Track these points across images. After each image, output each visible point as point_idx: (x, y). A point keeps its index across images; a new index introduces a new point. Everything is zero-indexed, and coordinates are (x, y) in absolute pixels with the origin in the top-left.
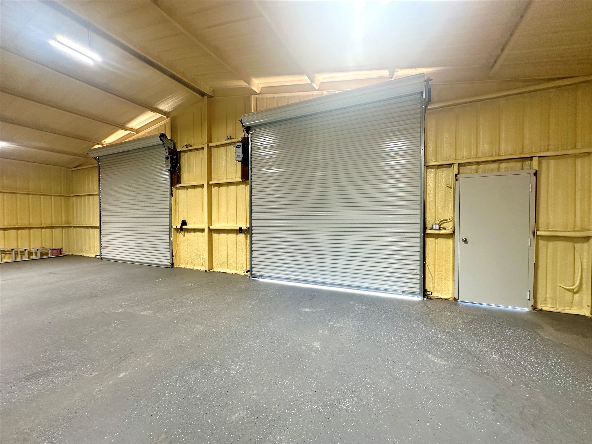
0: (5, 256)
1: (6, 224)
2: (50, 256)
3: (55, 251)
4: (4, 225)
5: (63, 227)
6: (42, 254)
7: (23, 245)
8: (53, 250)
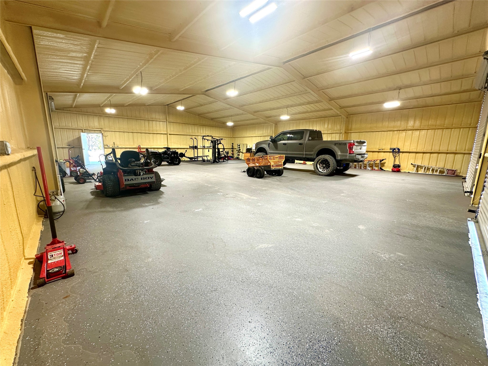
0: (420, 170)
1: (425, 150)
2: (444, 174)
3: (451, 171)
4: (424, 150)
5: (464, 154)
6: (440, 172)
7: (433, 165)
8: (448, 170)
